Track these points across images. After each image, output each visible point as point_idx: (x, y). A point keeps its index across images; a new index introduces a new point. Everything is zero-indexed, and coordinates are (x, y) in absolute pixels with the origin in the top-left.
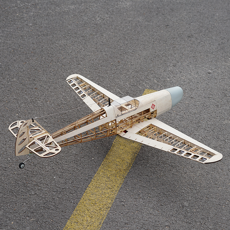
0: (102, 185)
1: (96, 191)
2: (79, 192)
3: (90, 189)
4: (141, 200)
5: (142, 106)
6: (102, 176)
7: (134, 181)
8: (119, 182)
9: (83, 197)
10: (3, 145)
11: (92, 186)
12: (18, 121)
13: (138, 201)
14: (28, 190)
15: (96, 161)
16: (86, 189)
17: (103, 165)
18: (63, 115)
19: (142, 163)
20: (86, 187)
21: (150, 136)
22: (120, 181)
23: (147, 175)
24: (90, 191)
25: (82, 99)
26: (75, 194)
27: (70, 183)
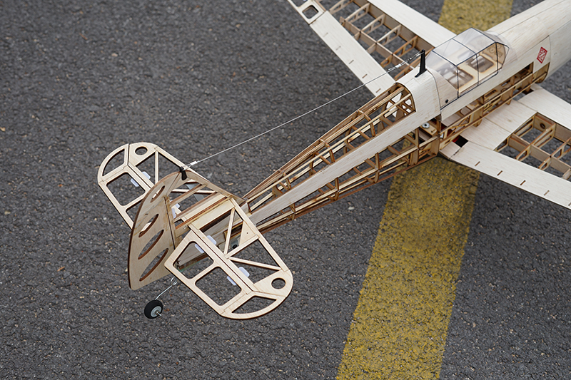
0: (394, 309)
1: (378, 334)
2: (329, 340)
3: (360, 327)
4: (522, 367)
5: (515, 59)
6: (388, 274)
7: (487, 289)
8: (442, 295)
9: (345, 361)
10: (82, 168)
11: (364, 317)
12: (125, 147)
13: (513, 370)
14: (173, 339)
15: (360, 219)
16: (347, 328)
17: (383, 230)
18: (243, 55)
19: (497, 221)
20: (349, 321)
21: (545, 162)
22: (445, 291)
23: (522, 267)
24: (361, 337)
25: (309, 21)
26: (316, 351)
27: (298, 304)
